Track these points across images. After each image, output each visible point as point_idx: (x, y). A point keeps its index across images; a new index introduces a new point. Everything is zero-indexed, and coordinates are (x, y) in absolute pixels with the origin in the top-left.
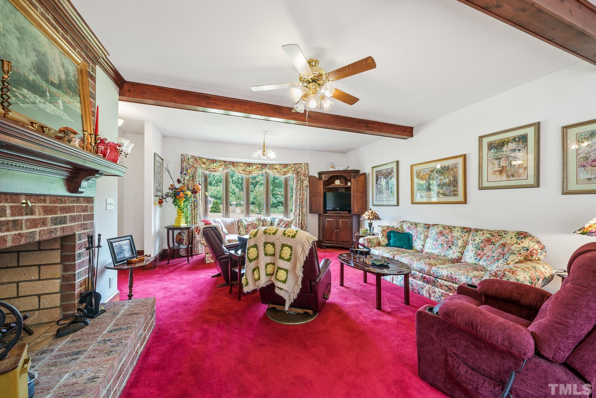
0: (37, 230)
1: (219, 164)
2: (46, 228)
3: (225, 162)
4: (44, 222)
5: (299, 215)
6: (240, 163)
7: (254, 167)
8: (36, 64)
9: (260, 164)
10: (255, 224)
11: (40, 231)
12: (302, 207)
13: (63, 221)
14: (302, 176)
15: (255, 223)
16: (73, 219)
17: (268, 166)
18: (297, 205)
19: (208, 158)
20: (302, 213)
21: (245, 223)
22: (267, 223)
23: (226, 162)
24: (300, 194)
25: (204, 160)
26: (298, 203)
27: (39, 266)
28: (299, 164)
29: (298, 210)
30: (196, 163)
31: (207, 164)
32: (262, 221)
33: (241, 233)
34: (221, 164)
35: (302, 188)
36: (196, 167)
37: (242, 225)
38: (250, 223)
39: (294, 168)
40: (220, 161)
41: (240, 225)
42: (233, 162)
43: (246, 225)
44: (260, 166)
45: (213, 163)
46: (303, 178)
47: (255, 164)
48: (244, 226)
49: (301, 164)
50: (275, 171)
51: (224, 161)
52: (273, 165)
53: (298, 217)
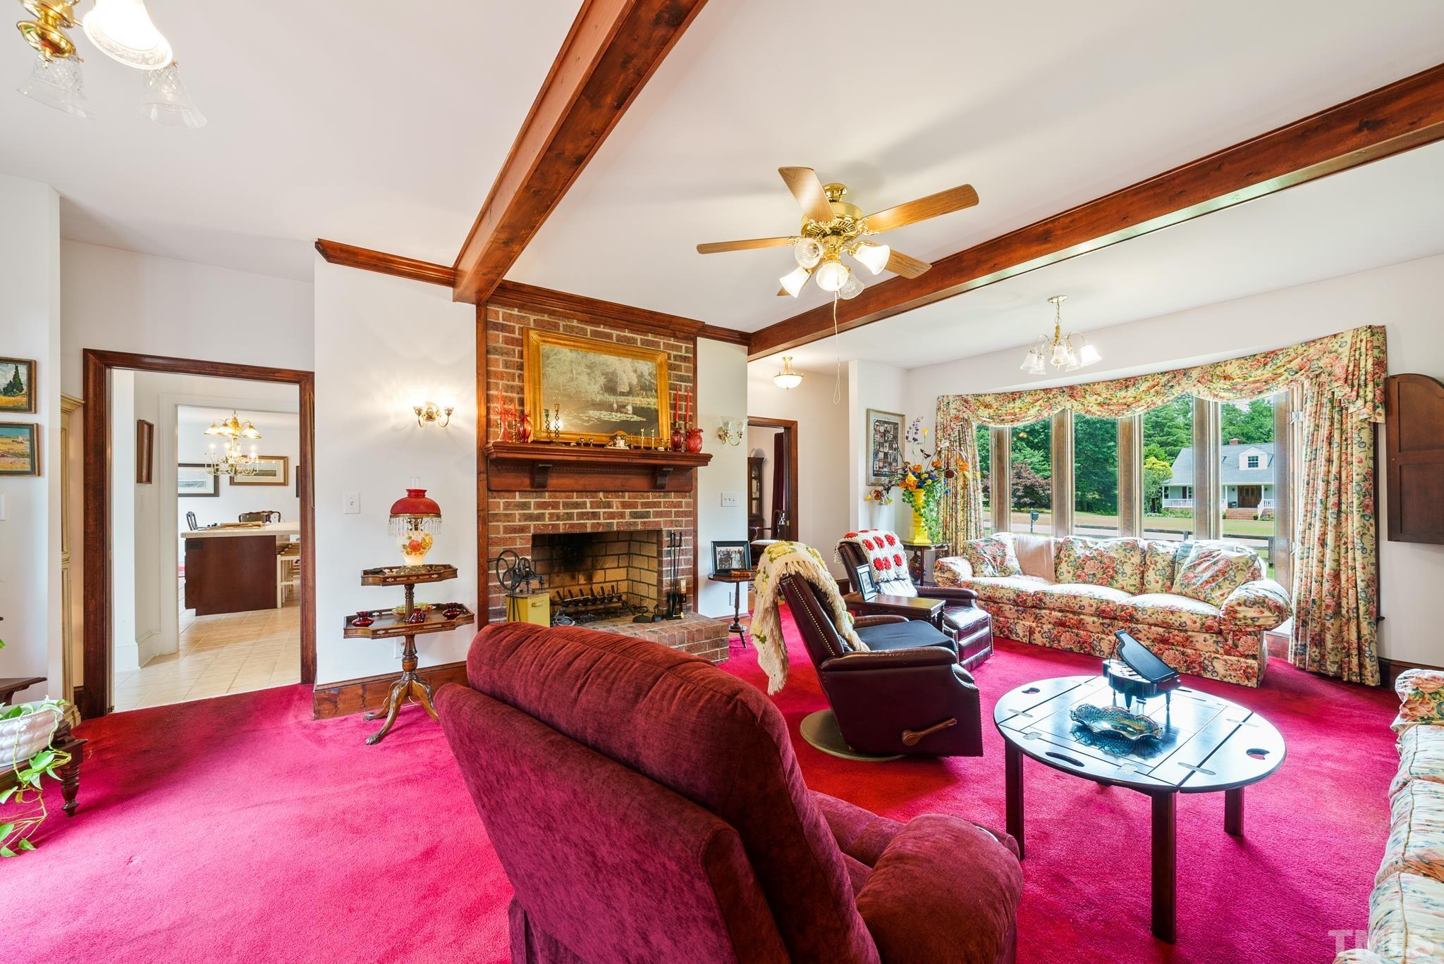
0: (615, 521)
1: (1029, 399)
2: (624, 521)
3: (1046, 391)
4: (622, 515)
5: (1323, 544)
6: (1094, 384)
7: (1144, 386)
8: (605, 385)
9: (1163, 374)
10: (1110, 558)
11: (617, 523)
12: (1339, 511)
13: (647, 515)
14: (1336, 384)
15: (1113, 554)
16: (658, 514)
17: (1195, 374)
18: (1314, 504)
19: (1001, 392)
20: (1338, 537)
21: (1079, 551)
22: (1158, 558)
23: (1051, 389)
24: (1329, 461)
25: (988, 399)
26: (1320, 495)
27: (648, 557)
28: (1325, 341)
29: (1318, 525)
30: (965, 409)
31: (995, 407)
32: (1139, 552)
33: (1060, 577)
34: (1037, 397)
35: (1342, 432)
36: (966, 417)
37: (1070, 555)
38: (1095, 553)
39: (1298, 360)
40: (1033, 393)
41: (1063, 557)
42: (1072, 388)
43: (1079, 557)
44: (1164, 379)
45: (1014, 400)
46: (1342, 391)
47: (1145, 377)
48: (1072, 558)
49: (1335, 336)
50: (1222, 384)
51: (1043, 390)
52: (1217, 365)
53: (1316, 552)
